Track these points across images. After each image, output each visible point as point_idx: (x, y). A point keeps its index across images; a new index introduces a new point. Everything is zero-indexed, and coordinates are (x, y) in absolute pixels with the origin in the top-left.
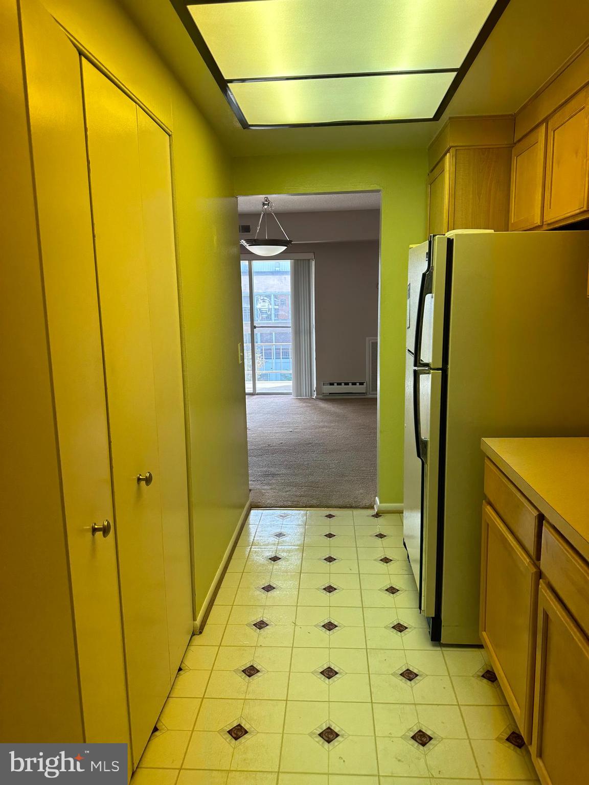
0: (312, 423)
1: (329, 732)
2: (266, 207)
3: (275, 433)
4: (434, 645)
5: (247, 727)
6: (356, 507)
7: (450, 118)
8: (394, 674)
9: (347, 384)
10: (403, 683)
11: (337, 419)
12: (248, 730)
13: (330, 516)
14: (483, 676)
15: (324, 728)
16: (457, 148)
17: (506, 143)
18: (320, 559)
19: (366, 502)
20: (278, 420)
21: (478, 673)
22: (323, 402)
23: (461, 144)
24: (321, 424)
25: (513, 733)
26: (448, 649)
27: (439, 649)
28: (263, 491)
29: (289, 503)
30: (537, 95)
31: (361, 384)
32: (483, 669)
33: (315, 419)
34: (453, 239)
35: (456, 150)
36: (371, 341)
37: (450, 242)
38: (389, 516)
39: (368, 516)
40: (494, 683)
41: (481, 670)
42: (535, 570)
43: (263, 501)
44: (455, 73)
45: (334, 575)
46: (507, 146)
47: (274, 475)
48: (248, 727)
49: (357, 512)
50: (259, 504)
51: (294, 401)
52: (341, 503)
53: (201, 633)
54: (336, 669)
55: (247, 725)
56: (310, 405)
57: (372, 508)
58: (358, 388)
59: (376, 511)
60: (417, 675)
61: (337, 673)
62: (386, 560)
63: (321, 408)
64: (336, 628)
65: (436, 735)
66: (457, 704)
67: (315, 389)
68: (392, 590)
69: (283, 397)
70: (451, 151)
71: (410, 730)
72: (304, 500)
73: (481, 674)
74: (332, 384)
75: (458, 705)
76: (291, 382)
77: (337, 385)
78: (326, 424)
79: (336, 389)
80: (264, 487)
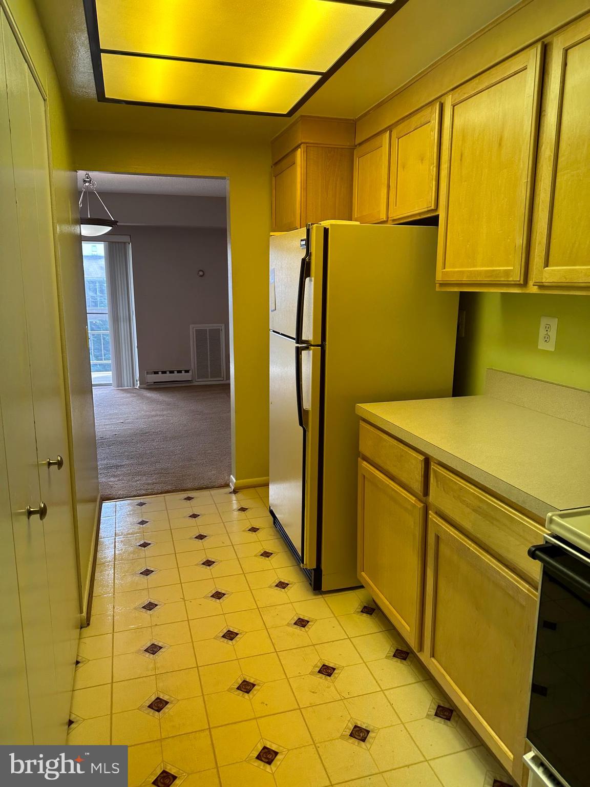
0: (142, 413)
1: (246, 685)
2: (87, 184)
3: (105, 425)
4: (315, 594)
5: (166, 698)
6: (212, 487)
7: (302, 116)
8: (288, 625)
9: (172, 372)
10: (297, 630)
11: (169, 407)
12: (168, 701)
13: (189, 499)
14: (362, 612)
15: (240, 682)
16: (308, 145)
17: (348, 144)
18: (191, 538)
19: (222, 482)
20: (104, 412)
21: (357, 610)
22: (148, 391)
23: (312, 142)
24: (153, 413)
25: (397, 650)
26: (328, 595)
27: (320, 596)
28: (110, 483)
29: (144, 492)
30: (379, 105)
31: (187, 371)
32: (361, 606)
33: (145, 408)
34: (328, 228)
35: (307, 146)
36: (194, 329)
37: (326, 231)
38: (245, 491)
39: (226, 494)
40: (372, 615)
41: (359, 607)
42: (422, 505)
43: (114, 493)
44: (320, 77)
45: (208, 549)
46: (349, 147)
47: (117, 467)
48: (168, 698)
49: (214, 492)
50: (110, 496)
51: (115, 392)
52: (196, 485)
53: (88, 624)
54: (236, 631)
55: (165, 697)
56: (135, 395)
57: (227, 485)
58: (184, 376)
59: (233, 488)
60: (308, 622)
61: (237, 634)
62: (254, 530)
63: (148, 398)
64: (225, 596)
65: (337, 666)
66: (347, 637)
67: (137, 379)
68: (266, 554)
69: (102, 388)
70: (302, 146)
71: (316, 666)
72: (158, 487)
73: (360, 610)
74: (156, 373)
75: (349, 638)
76: (111, 372)
77: (162, 373)
78: (158, 413)
79: (160, 377)
80: (109, 480)
